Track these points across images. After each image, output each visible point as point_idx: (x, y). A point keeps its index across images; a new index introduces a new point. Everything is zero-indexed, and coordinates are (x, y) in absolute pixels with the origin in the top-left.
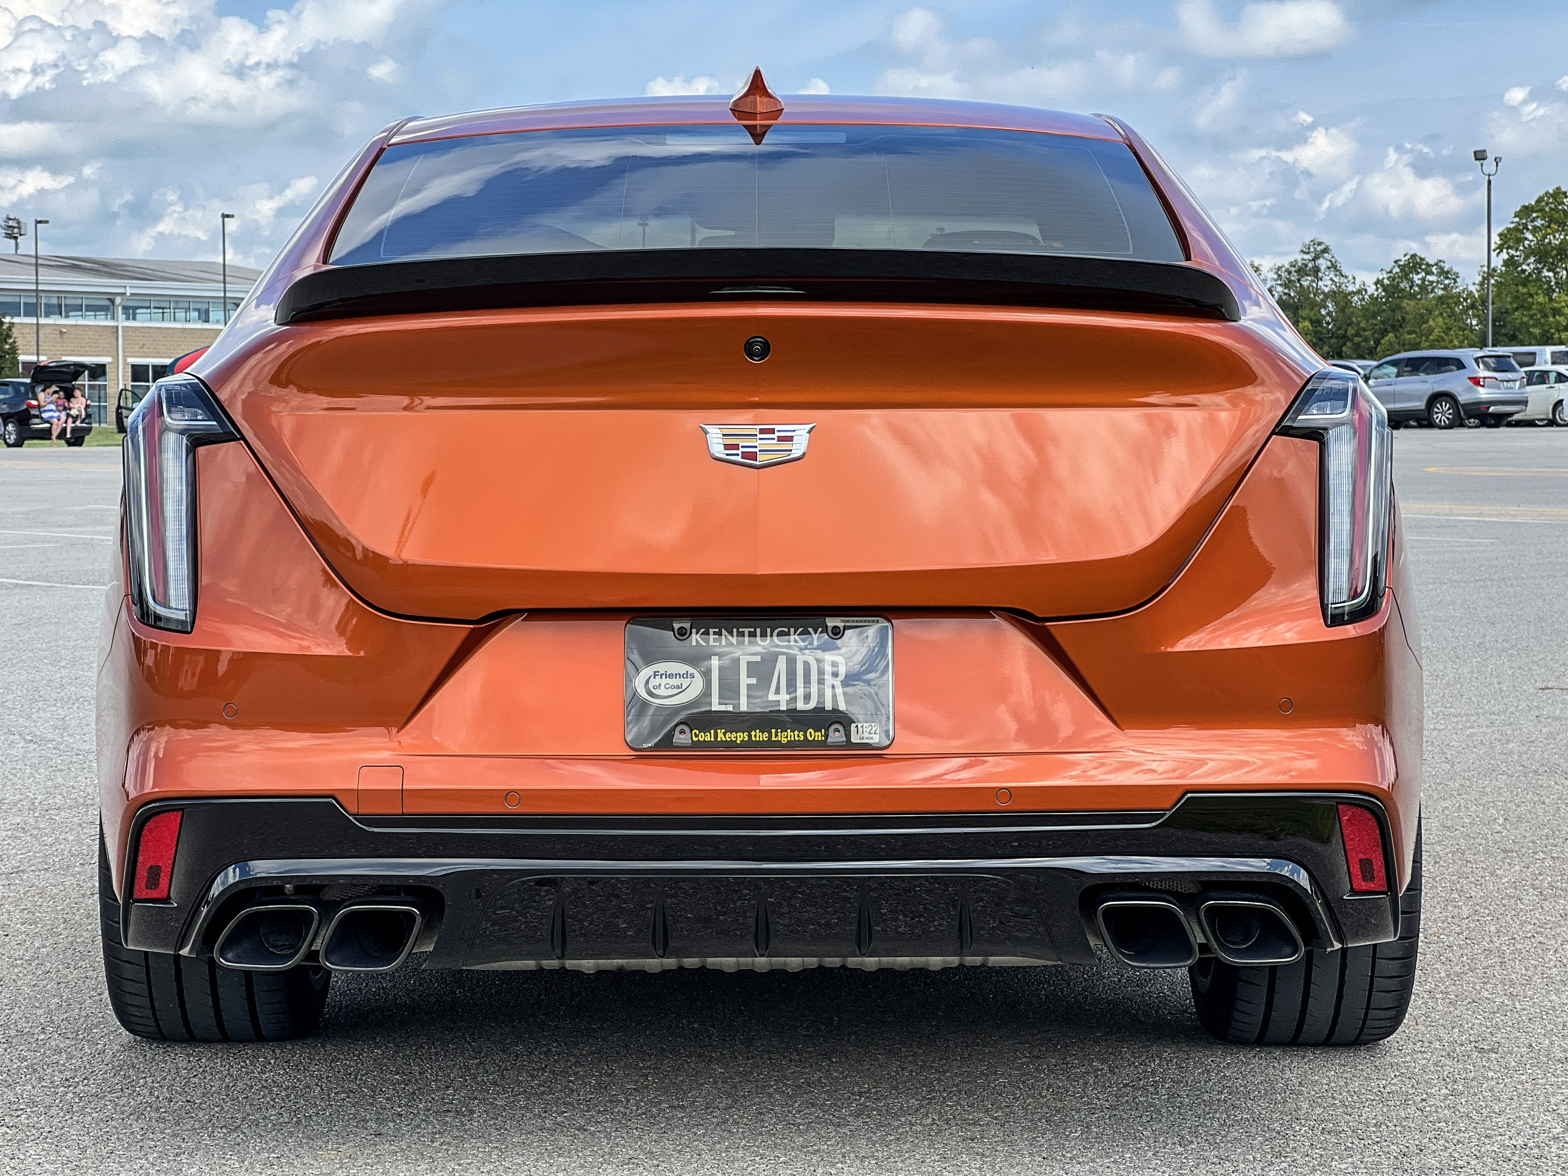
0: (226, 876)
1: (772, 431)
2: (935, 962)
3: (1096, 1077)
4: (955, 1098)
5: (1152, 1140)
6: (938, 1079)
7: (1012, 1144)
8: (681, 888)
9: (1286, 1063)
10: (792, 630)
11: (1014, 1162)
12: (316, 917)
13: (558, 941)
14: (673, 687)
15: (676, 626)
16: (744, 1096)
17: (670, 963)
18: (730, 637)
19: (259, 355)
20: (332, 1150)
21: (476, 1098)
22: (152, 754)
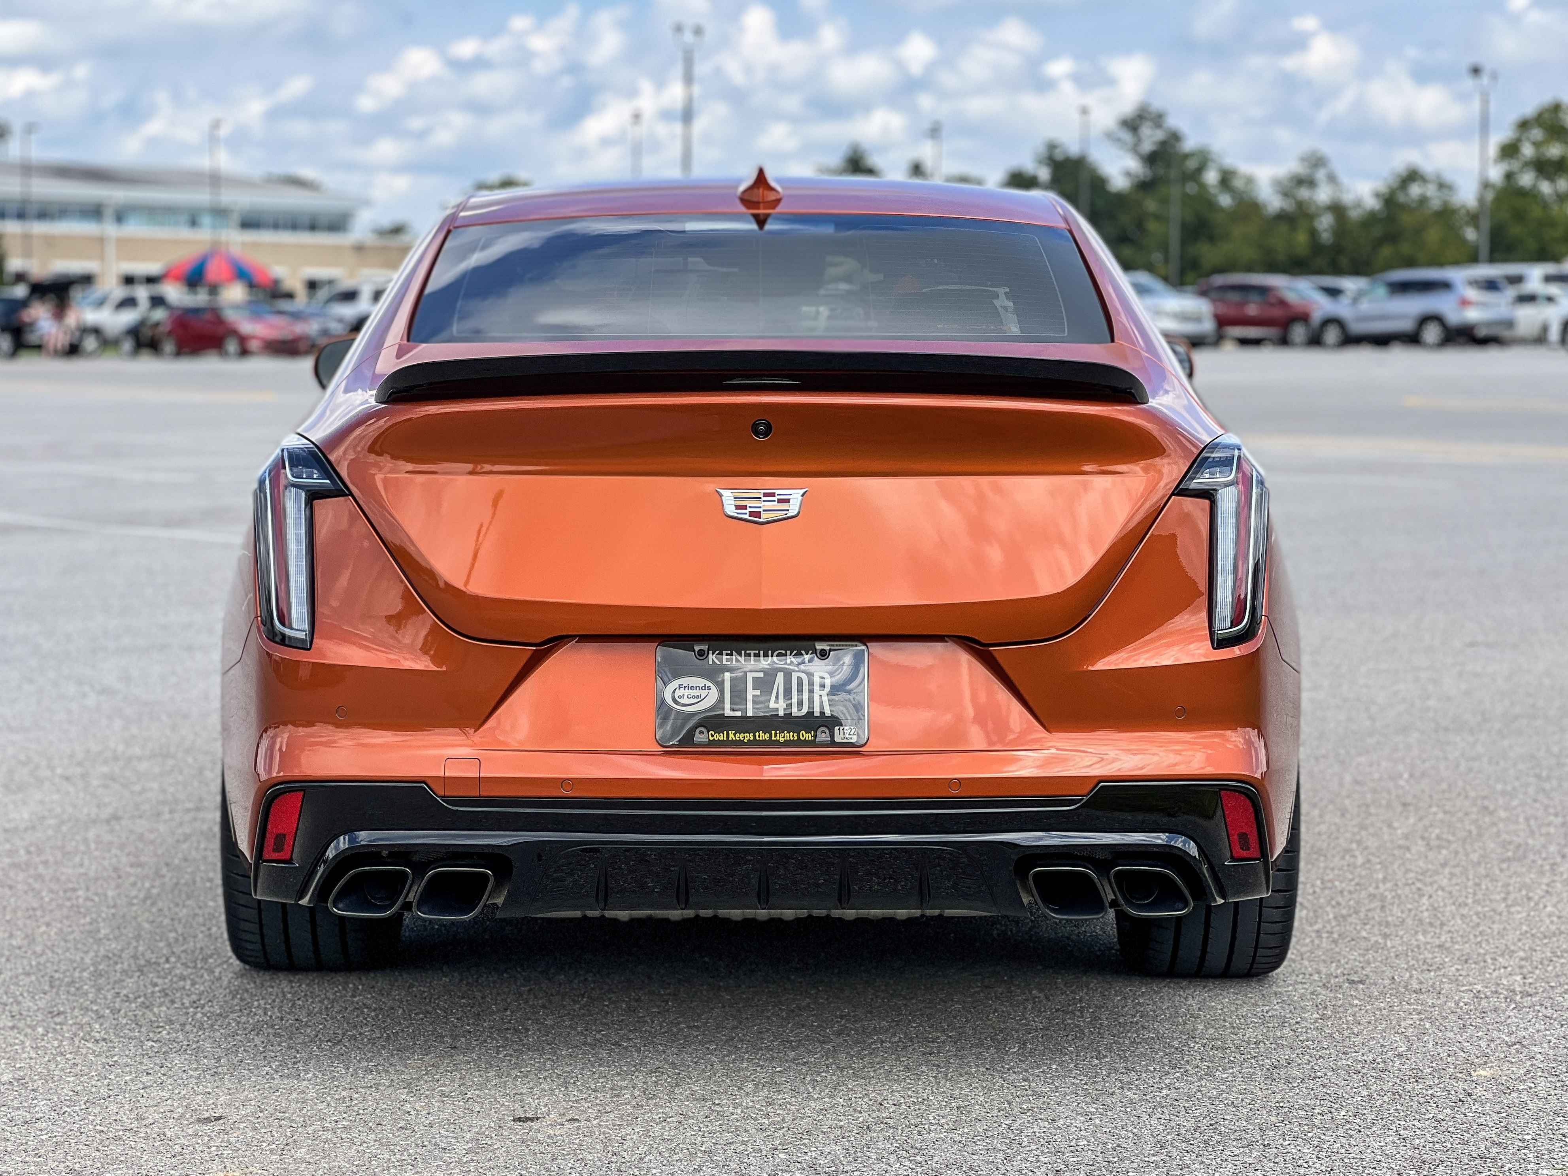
0: (338, 843)
1: (773, 495)
2: (902, 913)
3: (1034, 1003)
4: (918, 1021)
5: (1075, 1054)
6: (905, 1005)
7: (962, 1057)
8: (699, 855)
9: (1190, 992)
10: (788, 652)
11: (963, 1072)
12: (411, 877)
13: (602, 895)
14: (694, 697)
15: (697, 648)
16: (747, 1018)
17: (689, 913)
18: (739, 657)
19: (362, 428)
20: (418, 1059)
21: (529, 1019)
22: (277, 747)
